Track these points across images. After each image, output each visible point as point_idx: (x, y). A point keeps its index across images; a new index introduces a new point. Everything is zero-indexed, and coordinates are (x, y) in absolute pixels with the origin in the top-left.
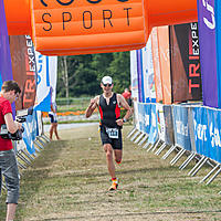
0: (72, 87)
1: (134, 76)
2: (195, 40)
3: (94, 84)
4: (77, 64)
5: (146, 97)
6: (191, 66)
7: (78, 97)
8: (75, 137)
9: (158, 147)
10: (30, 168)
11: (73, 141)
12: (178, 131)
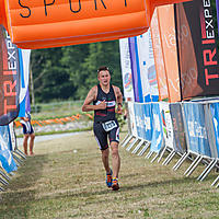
0: (38, 90)
1: (126, 70)
2: (208, 20)
3: (66, 84)
4: (44, 61)
5: (145, 95)
6: (205, 52)
7: (47, 102)
8: (57, 150)
9: (164, 156)
10: (9, 191)
11: (55, 155)
12: (192, 134)
